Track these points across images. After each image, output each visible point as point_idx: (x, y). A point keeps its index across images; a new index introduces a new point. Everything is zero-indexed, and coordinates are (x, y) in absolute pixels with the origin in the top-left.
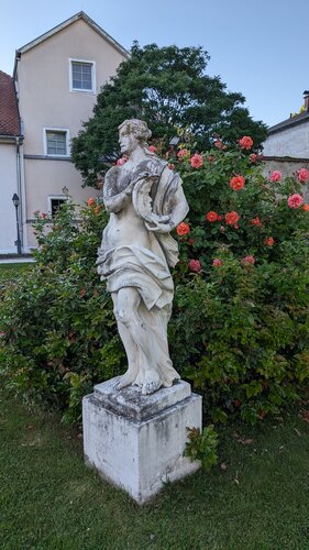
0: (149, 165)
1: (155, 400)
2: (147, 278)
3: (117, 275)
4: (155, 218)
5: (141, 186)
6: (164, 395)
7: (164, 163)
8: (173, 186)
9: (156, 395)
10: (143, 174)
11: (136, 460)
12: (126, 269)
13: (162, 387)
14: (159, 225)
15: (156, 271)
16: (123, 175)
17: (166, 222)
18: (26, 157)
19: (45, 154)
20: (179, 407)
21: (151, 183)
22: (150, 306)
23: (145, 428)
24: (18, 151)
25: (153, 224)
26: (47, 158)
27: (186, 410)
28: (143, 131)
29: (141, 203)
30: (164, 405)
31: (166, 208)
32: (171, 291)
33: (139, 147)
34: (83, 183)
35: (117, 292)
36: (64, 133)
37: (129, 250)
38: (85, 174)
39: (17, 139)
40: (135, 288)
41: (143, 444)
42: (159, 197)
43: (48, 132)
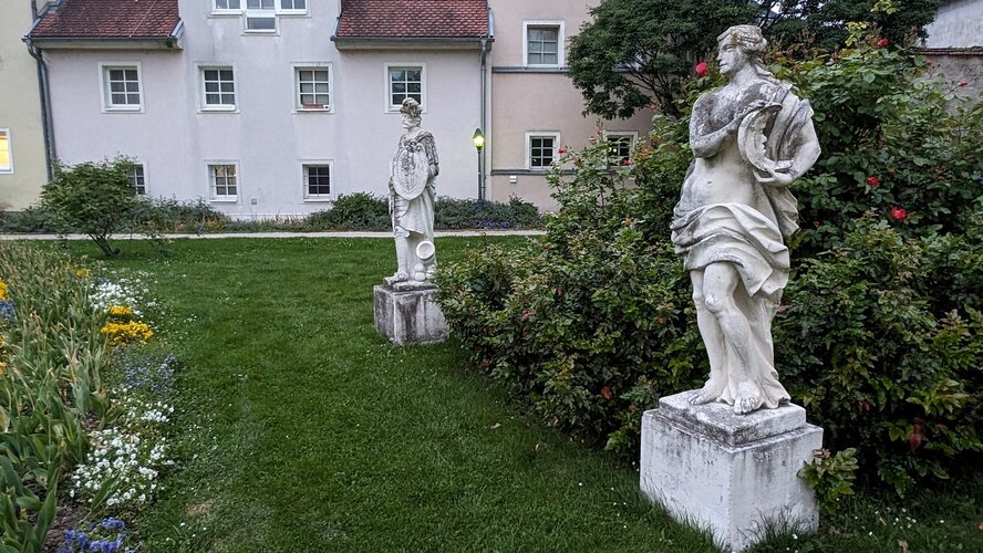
0: (762, 90)
1: (753, 423)
2: (750, 250)
3: (706, 245)
4: (770, 166)
5: (754, 120)
6: (765, 418)
7: (788, 86)
8: (799, 119)
9: (755, 416)
10: (756, 103)
11: (725, 499)
12: (719, 238)
13: (764, 407)
14: (776, 174)
15: (765, 241)
16: (721, 105)
17: (785, 171)
18: (496, 71)
19: (525, 63)
20: (788, 437)
21: (768, 115)
22: (753, 291)
23: (740, 456)
24: (484, 62)
25: (766, 174)
26: (526, 72)
27: (799, 443)
28: (756, 42)
29: (751, 145)
30: (767, 431)
31: (786, 148)
32: (785, 270)
33: (748, 65)
34: (584, 108)
35: (702, 270)
36: (556, 29)
37: (725, 210)
38: (589, 94)
39: (484, 42)
40: (732, 264)
41: (737, 478)
42: (776, 133)
43: (530, 28)
